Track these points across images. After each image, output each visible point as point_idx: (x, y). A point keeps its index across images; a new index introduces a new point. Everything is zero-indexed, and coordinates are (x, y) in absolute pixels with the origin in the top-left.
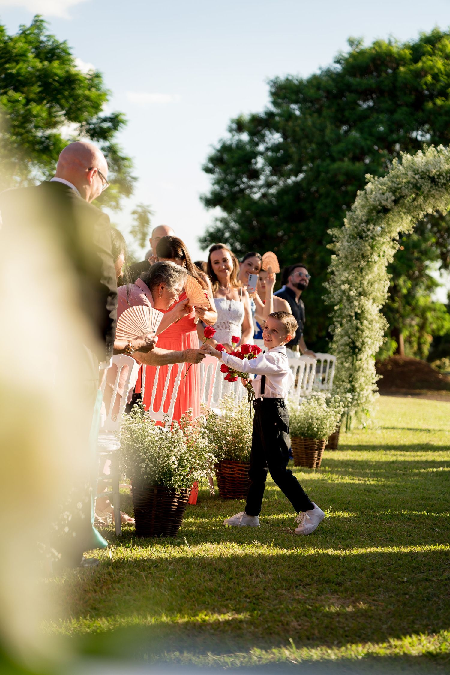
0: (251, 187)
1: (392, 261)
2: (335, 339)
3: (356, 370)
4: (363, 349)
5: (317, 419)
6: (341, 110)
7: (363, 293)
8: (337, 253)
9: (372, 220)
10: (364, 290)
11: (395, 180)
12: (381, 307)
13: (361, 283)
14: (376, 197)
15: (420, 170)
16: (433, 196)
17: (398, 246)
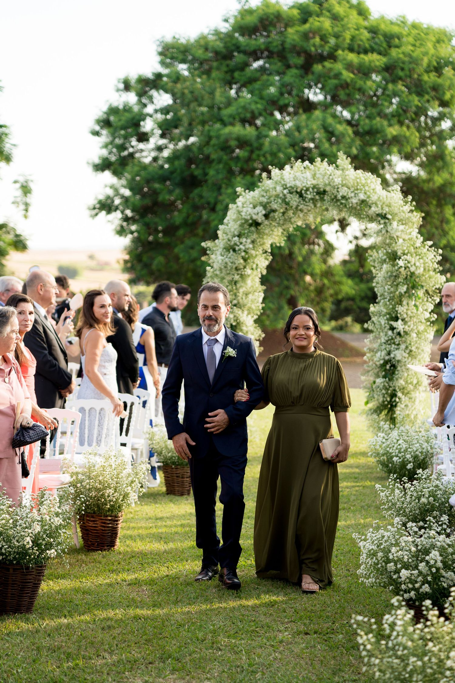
1: (265, 272)
6: (230, 72)
8: (212, 265)
9: (244, 234)
11: (265, 194)
12: (256, 317)
14: (247, 211)
15: (288, 186)
16: (301, 210)
17: (271, 258)
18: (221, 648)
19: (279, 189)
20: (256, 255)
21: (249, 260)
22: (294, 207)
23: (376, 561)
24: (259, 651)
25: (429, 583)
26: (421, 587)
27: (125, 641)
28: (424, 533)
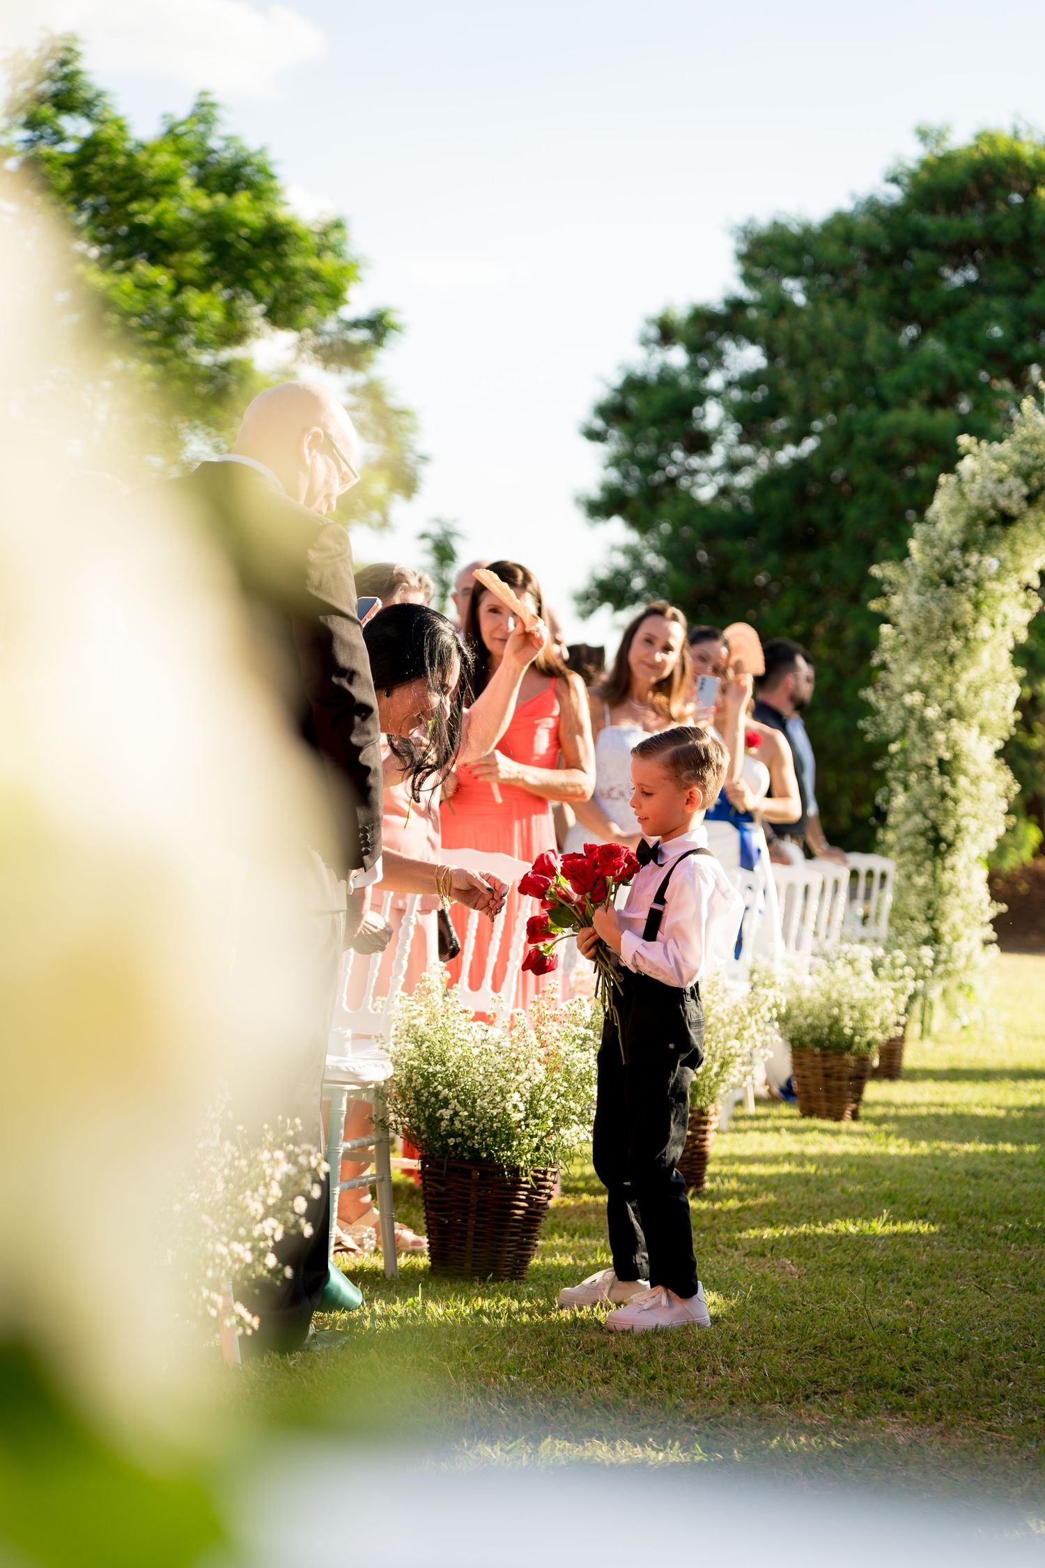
0: (693, 472)
1: (1023, 636)
2: (891, 819)
3: (942, 893)
4: (959, 843)
5: (852, 1007)
6: (901, 290)
7: (955, 713)
9: (975, 544)
10: (958, 706)
11: (1027, 448)
12: (999, 745)
13: (952, 690)
14: (984, 487)
17: (1038, 603)
20: (1003, 596)
21: (984, 608)
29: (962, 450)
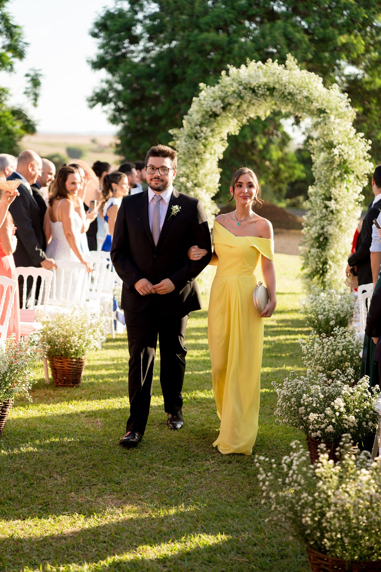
0: (132, 52)
1: (222, 156)
7: (197, 185)
8: (177, 149)
9: (205, 123)
10: (199, 182)
11: (223, 89)
12: (213, 195)
13: (196, 176)
14: (208, 103)
15: (243, 82)
16: (253, 104)
17: (227, 145)
18: (156, 473)
19: (235, 85)
20: (215, 142)
21: (208, 146)
22: (248, 101)
23: (290, 405)
24: (187, 477)
25: (333, 424)
26: (326, 427)
27: (75, 466)
28: (333, 382)
29: (201, 88)
